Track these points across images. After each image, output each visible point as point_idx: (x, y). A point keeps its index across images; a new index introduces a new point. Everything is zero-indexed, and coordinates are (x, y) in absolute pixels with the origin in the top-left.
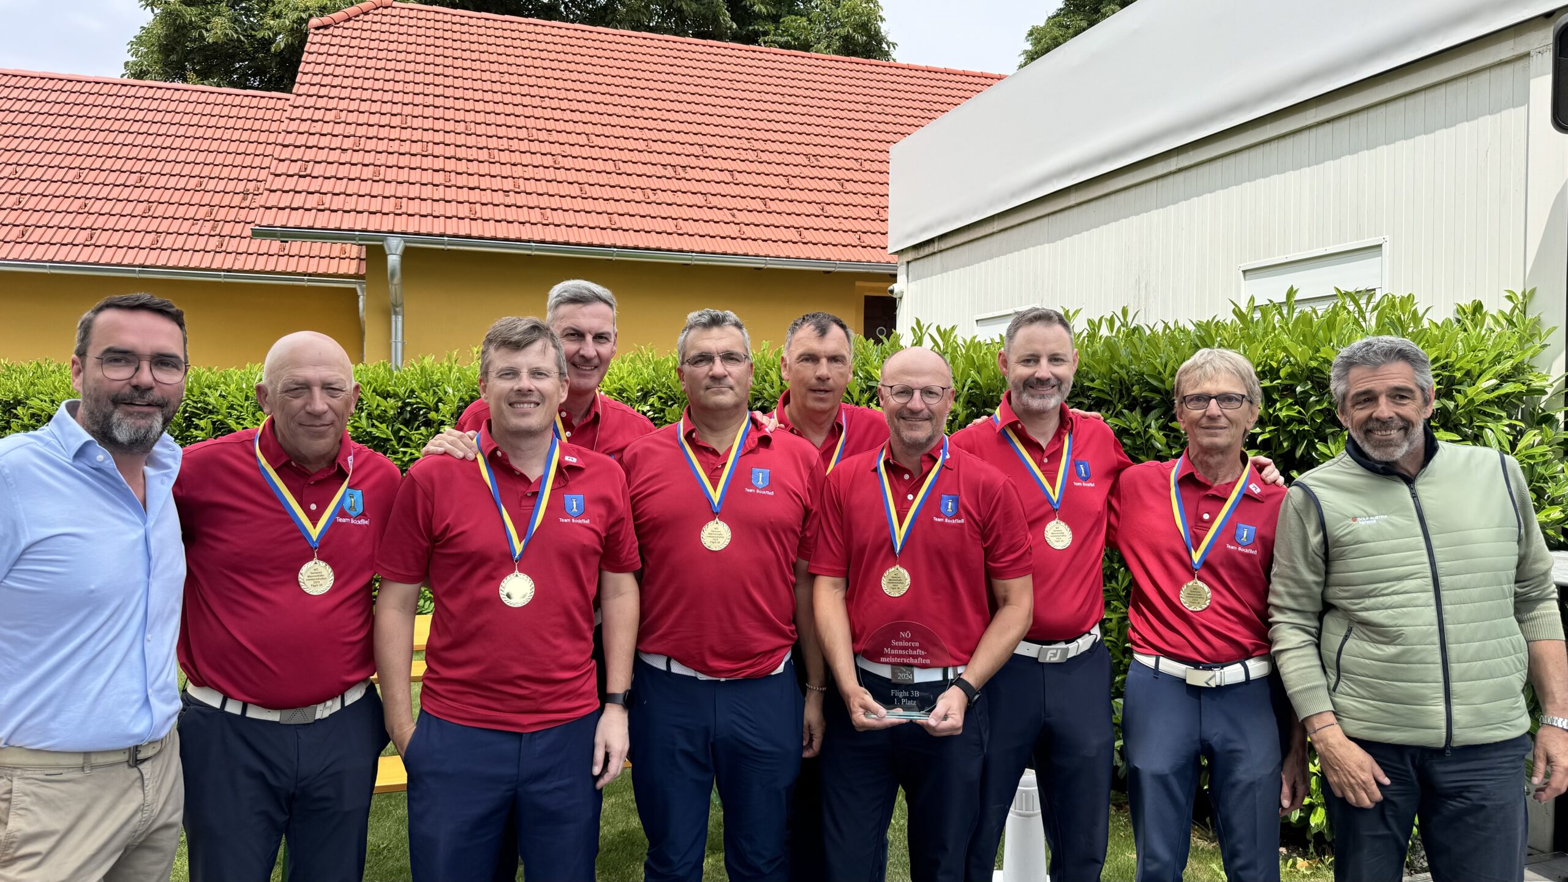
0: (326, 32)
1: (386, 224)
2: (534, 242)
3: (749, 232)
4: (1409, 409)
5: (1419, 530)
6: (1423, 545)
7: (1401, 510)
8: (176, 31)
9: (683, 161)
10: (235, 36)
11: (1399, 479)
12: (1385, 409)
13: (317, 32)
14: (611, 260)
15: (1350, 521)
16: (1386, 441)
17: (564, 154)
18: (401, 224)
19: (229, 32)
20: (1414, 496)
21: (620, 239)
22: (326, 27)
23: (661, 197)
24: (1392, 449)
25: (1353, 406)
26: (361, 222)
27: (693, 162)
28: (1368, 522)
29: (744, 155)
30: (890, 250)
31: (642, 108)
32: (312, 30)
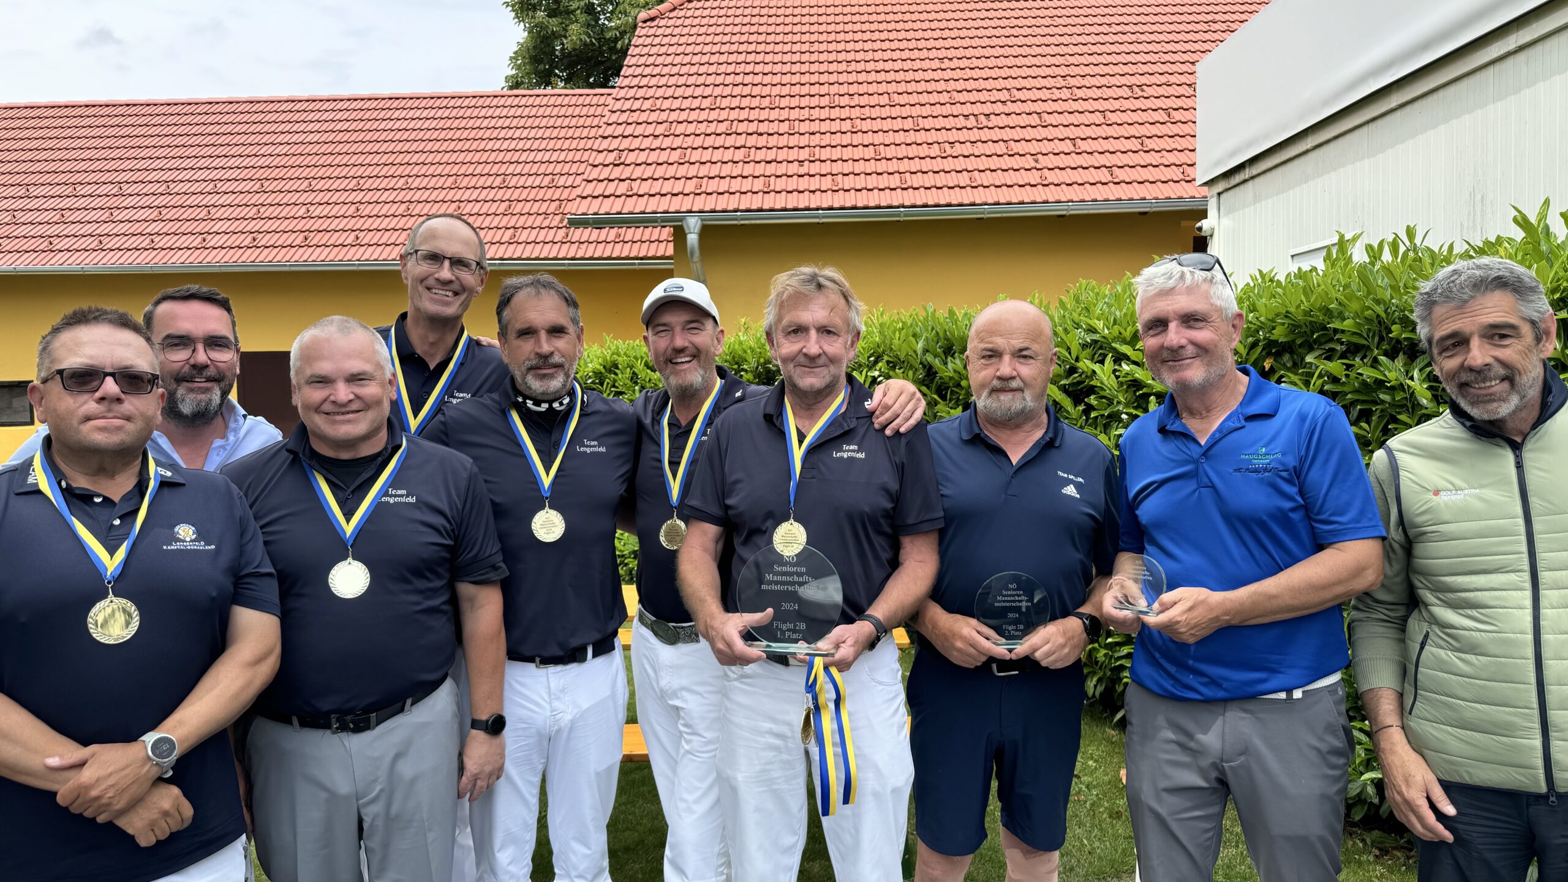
0: (653, 24)
1: (686, 204)
2: (823, 209)
3: (1052, 177)
4: (1510, 352)
5: (1518, 509)
6: (1522, 528)
7: (1500, 483)
8: (542, 42)
9: (988, 108)
10: (588, 40)
11: (1503, 443)
12: (1479, 354)
13: (644, 25)
14: (899, 221)
15: (1431, 496)
16: (1486, 395)
17: (863, 117)
18: (699, 203)
19: (583, 37)
20: (1519, 466)
21: (909, 198)
22: (652, 19)
23: (959, 149)
24: (1495, 405)
25: (1440, 353)
26: (664, 204)
27: (999, 108)
28: (1455, 497)
29: (1057, 94)
30: (1198, 182)
31: (951, 59)
32: (640, 24)
